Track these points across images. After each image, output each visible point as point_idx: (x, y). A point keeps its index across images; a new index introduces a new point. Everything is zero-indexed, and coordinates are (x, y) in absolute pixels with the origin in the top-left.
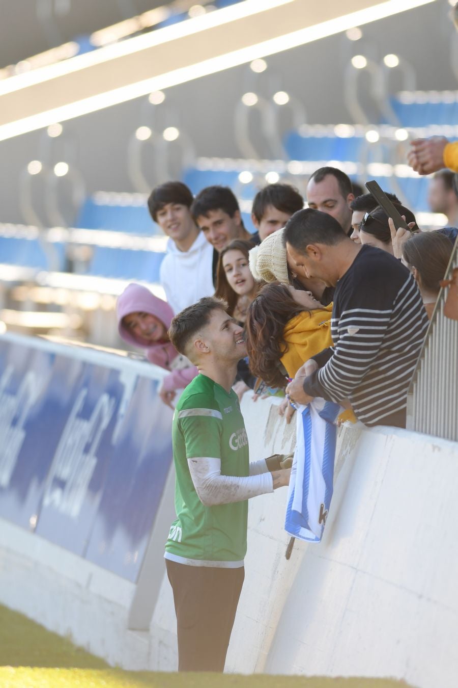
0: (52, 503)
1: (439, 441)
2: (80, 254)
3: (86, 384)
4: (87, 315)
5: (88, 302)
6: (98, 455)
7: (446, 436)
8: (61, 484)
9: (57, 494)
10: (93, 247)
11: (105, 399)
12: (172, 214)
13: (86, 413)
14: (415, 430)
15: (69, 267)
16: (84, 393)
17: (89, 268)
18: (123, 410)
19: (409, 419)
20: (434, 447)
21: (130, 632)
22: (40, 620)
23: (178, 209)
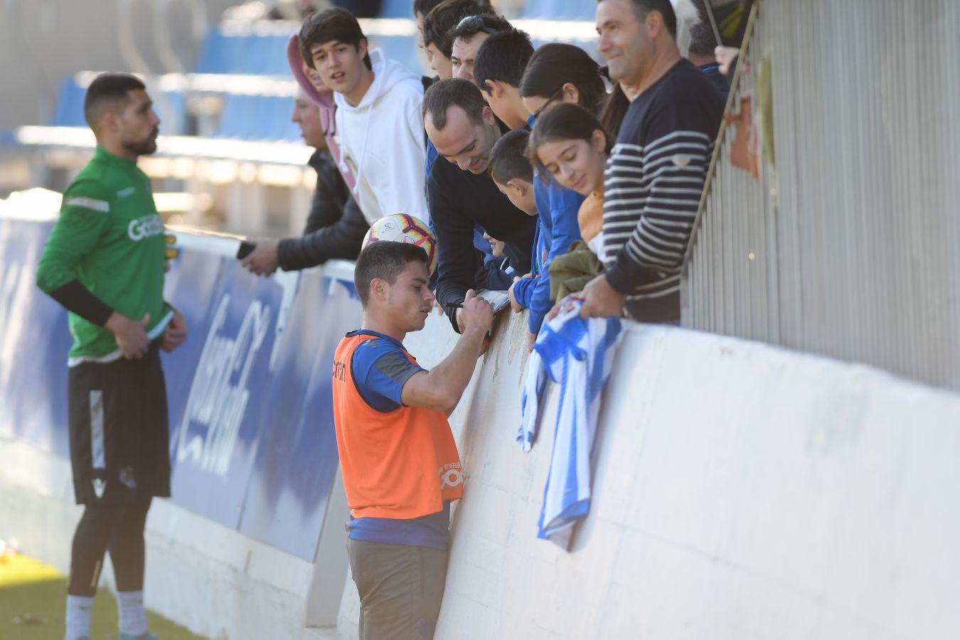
0: (190, 456)
1: (729, 342)
2: (206, 107)
3: (227, 290)
4: (220, 191)
5: (221, 174)
6: (250, 386)
7: (738, 334)
8: (199, 429)
9: (197, 443)
10: (223, 96)
11: (256, 307)
12: (336, 59)
13: (229, 330)
14: (694, 327)
15: (191, 127)
16: (226, 300)
17: (220, 127)
18: (281, 323)
19: (686, 313)
20: (723, 351)
21: (309, 631)
22: (181, 620)
23: (342, 50)
